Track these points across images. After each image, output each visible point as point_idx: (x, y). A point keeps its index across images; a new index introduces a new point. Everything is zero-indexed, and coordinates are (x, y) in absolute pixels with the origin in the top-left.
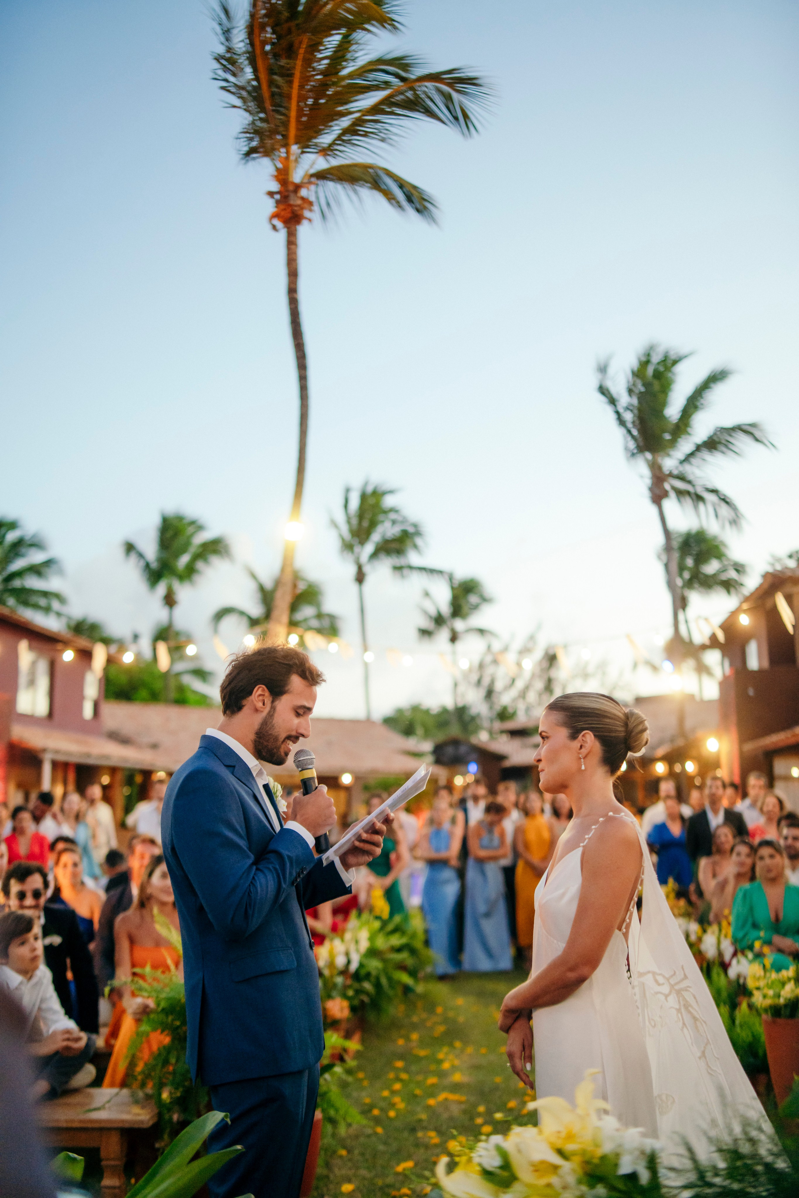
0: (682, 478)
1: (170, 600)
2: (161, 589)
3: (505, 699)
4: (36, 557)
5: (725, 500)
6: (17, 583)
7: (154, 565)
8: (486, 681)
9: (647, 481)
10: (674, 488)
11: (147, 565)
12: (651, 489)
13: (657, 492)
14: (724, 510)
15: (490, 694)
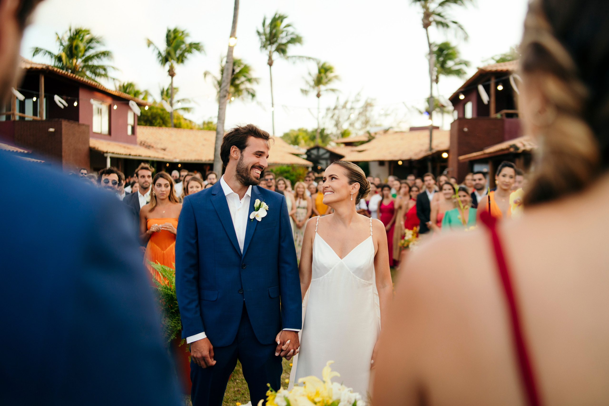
0: (439, 15)
1: (171, 73)
2: (167, 66)
3: (345, 126)
4: (99, 49)
5: (461, 27)
6: (90, 63)
7: (164, 54)
8: (335, 117)
9: (422, 16)
10: (435, 21)
11: (160, 53)
12: (423, 20)
13: (426, 22)
14: (460, 32)
15: (337, 125)
